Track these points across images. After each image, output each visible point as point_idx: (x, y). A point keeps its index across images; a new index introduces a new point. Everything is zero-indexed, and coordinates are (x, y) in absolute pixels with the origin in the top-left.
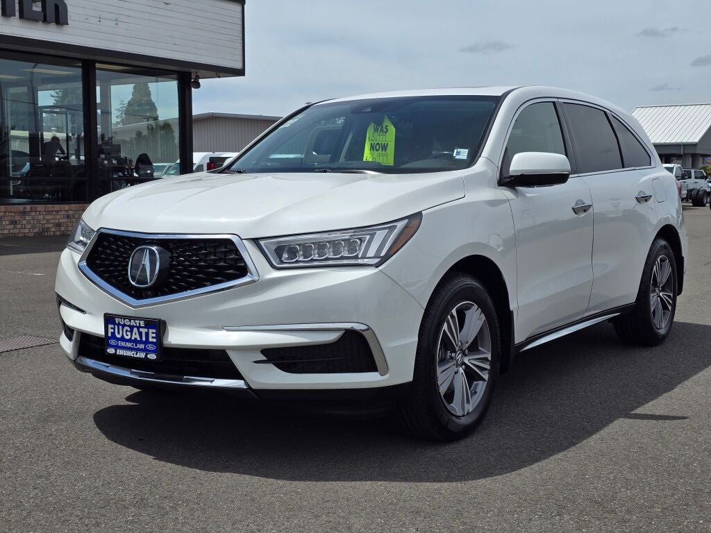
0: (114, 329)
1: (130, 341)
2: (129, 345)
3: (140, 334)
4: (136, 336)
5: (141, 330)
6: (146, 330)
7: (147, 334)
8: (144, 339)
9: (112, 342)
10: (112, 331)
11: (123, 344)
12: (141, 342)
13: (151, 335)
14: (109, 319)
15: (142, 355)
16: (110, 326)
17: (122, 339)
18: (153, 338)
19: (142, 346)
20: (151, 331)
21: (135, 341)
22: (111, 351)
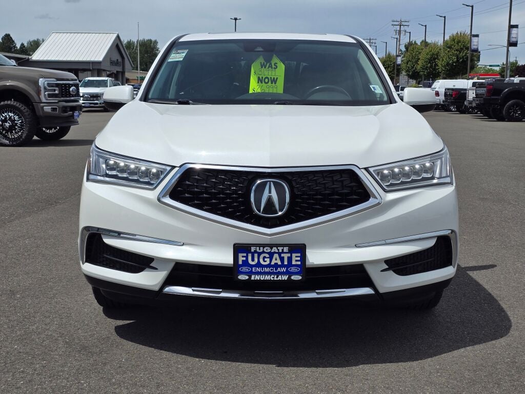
0: (247, 257)
1: (269, 266)
2: (267, 270)
3: (282, 259)
4: (276, 260)
5: (282, 255)
6: (289, 255)
7: (290, 259)
8: (286, 263)
9: (245, 269)
10: (244, 259)
11: (259, 270)
12: (283, 265)
13: (294, 258)
14: (239, 249)
15: (285, 278)
16: (240, 255)
17: (259, 265)
18: (296, 261)
19: (284, 270)
20: (294, 255)
21: (276, 266)
22: (243, 277)
